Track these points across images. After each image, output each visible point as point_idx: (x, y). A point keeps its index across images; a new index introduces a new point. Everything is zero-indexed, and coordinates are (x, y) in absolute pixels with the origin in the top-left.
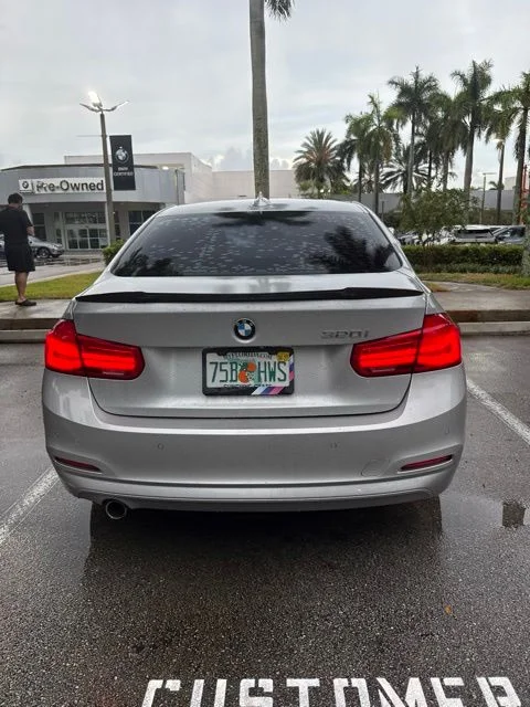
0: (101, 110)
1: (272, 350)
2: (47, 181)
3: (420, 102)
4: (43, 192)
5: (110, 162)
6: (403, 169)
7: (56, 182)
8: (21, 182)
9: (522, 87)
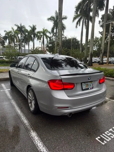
1: (90, 82)
3: (22, 30)
6: (19, 44)
9: (43, 31)
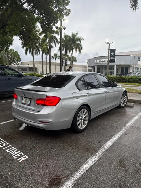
0: (109, 43)
2: (101, 60)
4: (100, 63)
5: (110, 55)
7: (103, 60)
8: (96, 60)
